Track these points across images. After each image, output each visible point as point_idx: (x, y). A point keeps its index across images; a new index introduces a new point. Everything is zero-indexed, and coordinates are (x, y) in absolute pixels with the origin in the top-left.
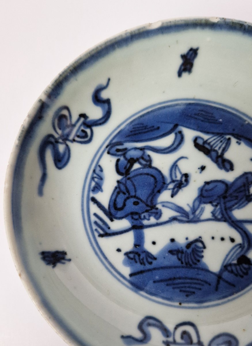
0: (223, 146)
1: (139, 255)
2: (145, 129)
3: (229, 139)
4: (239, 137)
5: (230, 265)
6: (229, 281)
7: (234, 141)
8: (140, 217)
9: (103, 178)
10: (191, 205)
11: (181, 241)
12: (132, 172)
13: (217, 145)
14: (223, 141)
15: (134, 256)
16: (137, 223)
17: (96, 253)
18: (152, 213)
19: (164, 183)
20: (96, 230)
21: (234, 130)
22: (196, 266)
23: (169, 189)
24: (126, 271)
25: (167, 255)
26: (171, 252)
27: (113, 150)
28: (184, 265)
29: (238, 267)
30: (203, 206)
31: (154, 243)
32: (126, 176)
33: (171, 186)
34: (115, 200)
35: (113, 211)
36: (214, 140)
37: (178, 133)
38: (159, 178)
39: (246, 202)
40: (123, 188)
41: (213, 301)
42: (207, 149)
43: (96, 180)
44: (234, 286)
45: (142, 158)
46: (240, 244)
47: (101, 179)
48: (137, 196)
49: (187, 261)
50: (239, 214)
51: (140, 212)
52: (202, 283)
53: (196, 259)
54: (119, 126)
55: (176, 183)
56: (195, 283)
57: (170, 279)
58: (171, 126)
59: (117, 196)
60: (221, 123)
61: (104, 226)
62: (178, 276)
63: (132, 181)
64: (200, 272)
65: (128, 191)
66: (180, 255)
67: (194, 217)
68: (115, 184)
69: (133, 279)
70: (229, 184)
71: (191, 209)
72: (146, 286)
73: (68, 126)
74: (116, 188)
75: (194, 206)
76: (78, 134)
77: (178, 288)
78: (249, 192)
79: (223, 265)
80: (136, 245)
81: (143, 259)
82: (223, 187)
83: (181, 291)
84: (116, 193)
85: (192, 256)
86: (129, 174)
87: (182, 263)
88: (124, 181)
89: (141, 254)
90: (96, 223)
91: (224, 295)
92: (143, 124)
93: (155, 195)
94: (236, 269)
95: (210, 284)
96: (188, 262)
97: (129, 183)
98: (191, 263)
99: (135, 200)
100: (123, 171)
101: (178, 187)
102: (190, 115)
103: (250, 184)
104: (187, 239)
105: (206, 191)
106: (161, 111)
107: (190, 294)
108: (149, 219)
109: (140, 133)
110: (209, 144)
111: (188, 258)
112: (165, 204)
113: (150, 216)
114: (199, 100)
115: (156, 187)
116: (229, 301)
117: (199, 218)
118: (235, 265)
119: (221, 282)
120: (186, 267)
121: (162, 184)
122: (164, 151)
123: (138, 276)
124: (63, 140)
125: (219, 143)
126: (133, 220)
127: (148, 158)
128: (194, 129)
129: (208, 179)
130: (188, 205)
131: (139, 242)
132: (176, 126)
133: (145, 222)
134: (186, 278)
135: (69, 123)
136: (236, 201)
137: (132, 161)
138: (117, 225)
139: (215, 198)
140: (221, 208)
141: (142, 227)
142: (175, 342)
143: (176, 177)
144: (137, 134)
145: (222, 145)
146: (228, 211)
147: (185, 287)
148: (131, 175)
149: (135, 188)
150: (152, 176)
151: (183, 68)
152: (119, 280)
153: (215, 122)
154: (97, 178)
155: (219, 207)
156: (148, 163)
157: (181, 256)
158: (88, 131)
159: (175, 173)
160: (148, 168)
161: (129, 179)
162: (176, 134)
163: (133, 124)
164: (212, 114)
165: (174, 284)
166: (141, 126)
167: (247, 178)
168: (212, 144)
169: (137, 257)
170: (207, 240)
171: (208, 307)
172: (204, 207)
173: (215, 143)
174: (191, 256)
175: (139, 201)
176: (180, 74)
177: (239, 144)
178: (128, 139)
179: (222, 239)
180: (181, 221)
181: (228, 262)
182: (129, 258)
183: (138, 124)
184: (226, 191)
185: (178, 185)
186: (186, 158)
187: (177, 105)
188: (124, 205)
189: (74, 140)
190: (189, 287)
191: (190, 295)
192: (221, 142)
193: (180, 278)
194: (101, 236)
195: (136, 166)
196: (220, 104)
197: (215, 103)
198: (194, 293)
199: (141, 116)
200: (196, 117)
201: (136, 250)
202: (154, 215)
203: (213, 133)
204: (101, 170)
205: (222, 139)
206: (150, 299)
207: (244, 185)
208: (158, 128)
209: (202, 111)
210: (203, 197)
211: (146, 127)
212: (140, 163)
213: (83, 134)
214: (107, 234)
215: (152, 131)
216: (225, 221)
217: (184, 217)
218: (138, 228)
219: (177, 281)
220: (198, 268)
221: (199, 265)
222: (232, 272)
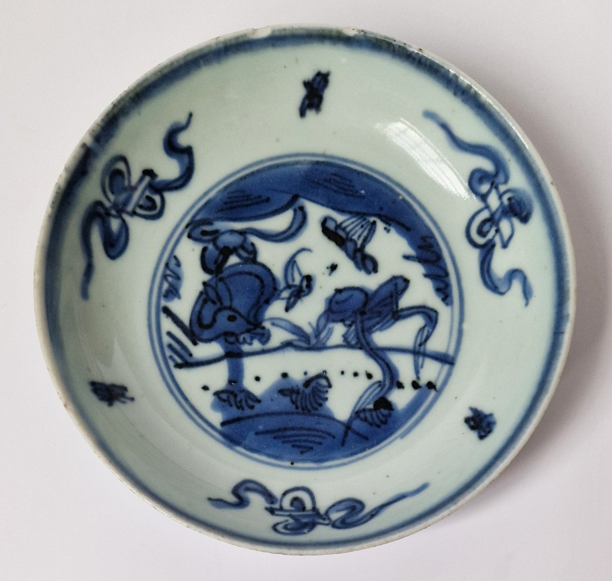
0: (365, 234)
1: (235, 396)
2: (247, 200)
3: (374, 223)
4: (388, 221)
5: (364, 410)
6: (361, 432)
7: (380, 225)
8: (237, 340)
9: (181, 277)
10: (314, 324)
11: (297, 377)
12: (226, 269)
13: (357, 231)
14: (365, 226)
15: (228, 397)
16: (232, 348)
17: (172, 392)
18: (255, 334)
19: (275, 289)
20: (171, 357)
21: (381, 209)
22: (317, 412)
23: (283, 299)
24: (216, 418)
25: (276, 396)
26: (282, 392)
27: (197, 232)
28: (300, 410)
29: (374, 414)
30: (331, 325)
31: (258, 379)
32: (217, 276)
33: (285, 294)
34: (200, 312)
35: (196, 329)
36: (353, 223)
37: (298, 209)
38: (267, 281)
39: (393, 321)
40: (212, 294)
41: (338, 459)
42: (341, 237)
43: (170, 279)
44: (366, 438)
45: (242, 247)
46: (380, 382)
47: (178, 278)
48: (233, 307)
49: (304, 405)
50: (381, 338)
51: (238, 332)
52: (324, 435)
53: (316, 403)
54: (206, 194)
55: (293, 289)
56: (314, 436)
57: (279, 430)
58: (288, 198)
59: (202, 307)
60: (363, 197)
61: (182, 352)
62: (290, 425)
63: (226, 284)
64: (322, 420)
65: (220, 299)
66: (294, 396)
67: (317, 342)
68: (200, 288)
69: (226, 429)
70: (370, 293)
71: (314, 330)
72: (244, 438)
73: (124, 189)
74: (201, 293)
75: (318, 325)
76: (141, 203)
77: (290, 442)
78: (397, 306)
79: (353, 411)
80: (230, 382)
81: (240, 402)
82: (361, 297)
83: (293, 446)
84: (201, 302)
85: (312, 399)
86: (222, 272)
87: (297, 408)
88: (213, 283)
89: (238, 393)
90: (170, 346)
91: (353, 451)
92: (243, 191)
93: (260, 307)
94: (372, 416)
95: (334, 437)
96: (306, 406)
97: (221, 286)
98: (309, 407)
99: (231, 313)
100: (212, 267)
101: (295, 296)
102: (316, 180)
103: (398, 294)
104: (306, 373)
105: (337, 303)
106: (274, 171)
107: (305, 450)
108: (251, 344)
109: (239, 206)
110: (344, 229)
111: (306, 401)
112: (275, 322)
113: (252, 339)
114: (332, 157)
115: (262, 293)
116: (358, 459)
117: (324, 344)
118: (370, 410)
119: (350, 433)
120: (303, 414)
121: (272, 289)
122: (275, 239)
123: (233, 426)
124: (117, 212)
125: (359, 229)
126: (226, 344)
127: (250, 248)
128: (323, 205)
129: (341, 285)
130: (310, 324)
131: (235, 377)
132: (295, 198)
133: (246, 348)
134: (302, 428)
135: (126, 183)
136: (378, 319)
137: (227, 252)
138: (202, 351)
139: (349, 313)
140: (356, 329)
141: (241, 355)
142: (281, 509)
143: (293, 280)
144: (235, 207)
145: (363, 232)
146: (366, 334)
147: (300, 441)
148: (225, 274)
149: (230, 295)
150: (257, 277)
151: (307, 102)
152: (206, 431)
153: (355, 194)
154: (172, 277)
155: (353, 327)
156: (251, 256)
157: (296, 398)
158: (157, 198)
159: (292, 275)
160: (250, 264)
161: (221, 280)
162: (295, 211)
163: (229, 190)
164: (350, 181)
165: (284, 437)
166: (242, 194)
167: (396, 285)
168: (348, 229)
169: (232, 399)
170: (333, 376)
171: (330, 467)
172: (333, 328)
173: (353, 229)
174: (310, 398)
175: (237, 316)
176: (302, 113)
177: (388, 231)
178: (220, 215)
179: (356, 374)
180: (298, 348)
181: (361, 406)
182: (220, 399)
183: (237, 191)
184: (365, 304)
185: (295, 293)
186: (309, 250)
187: (297, 163)
188: (214, 320)
189: (134, 213)
190: (305, 441)
191: (306, 452)
192: (362, 226)
193: (293, 429)
194: (178, 366)
195: (233, 260)
196: (363, 166)
197: (355, 163)
198: (312, 448)
199: (241, 179)
200: (326, 184)
201: (231, 388)
202: (258, 337)
203: (350, 212)
204: (178, 264)
205: (364, 223)
206: (250, 457)
207: (391, 296)
208: (268, 200)
209: (335, 175)
210: (333, 312)
211: (248, 197)
212: (239, 256)
213: (149, 204)
214: (188, 363)
215: (257, 203)
216: (361, 348)
217: (303, 341)
218: (234, 356)
219: (289, 433)
220: (319, 415)
221: (321, 411)
222: (365, 420)
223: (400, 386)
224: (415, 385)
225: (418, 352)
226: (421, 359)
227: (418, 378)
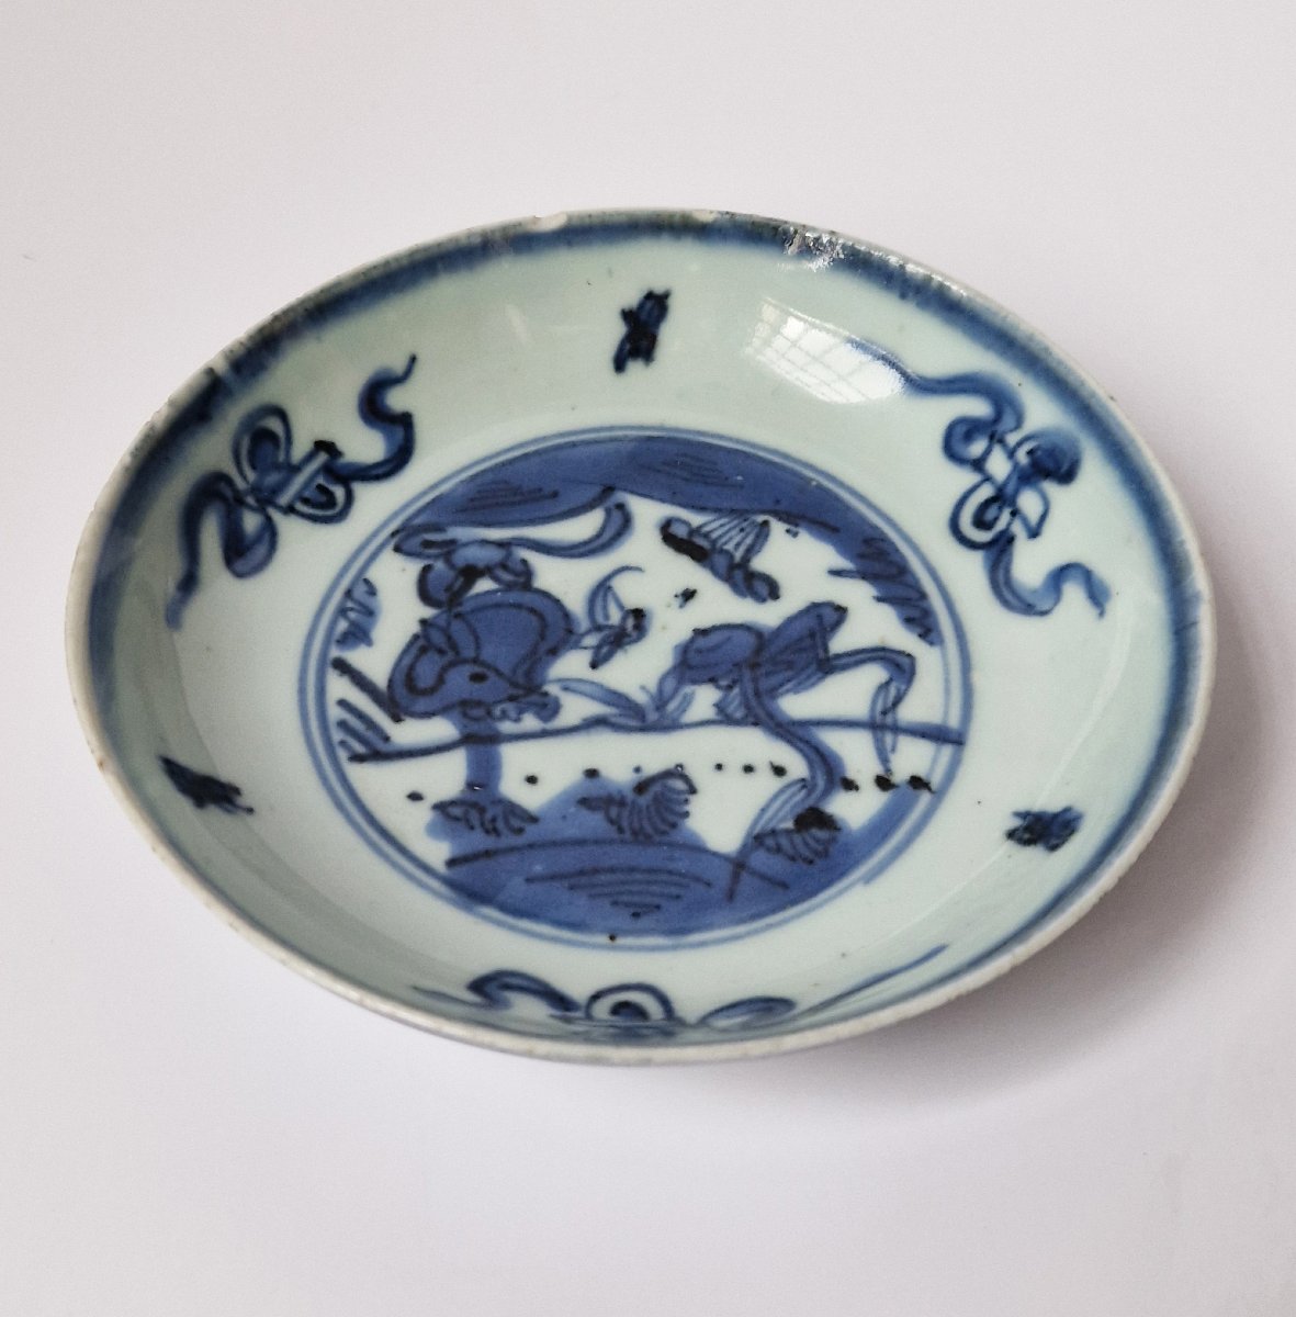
0: (748, 542)
1: (482, 810)
2: (514, 495)
3: (766, 524)
4: (792, 519)
5: (773, 832)
6: (770, 874)
7: (778, 527)
8: (489, 713)
9: (375, 612)
10: (654, 689)
11: (619, 774)
12: (470, 598)
13: (732, 538)
14: (748, 530)
15: (466, 813)
16: (475, 728)
17: (340, 805)
18: (527, 704)
19: (570, 632)
20: (343, 743)
21: (778, 501)
22: (667, 839)
23: (585, 648)
24: (436, 851)
25: (572, 810)
26: (585, 802)
27: (413, 544)
28: (628, 835)
29: (797, 839)
30: (688, 689)
31: (532, 780)
32: (450, 610)
33: (591, 640)
34: (412, 667)
35: (401, 695)
36: (723, 525)
37: (613, 508)
38: (553, 617)
39: (820, 675)
40: (438, 638)
41: (720, 928)
42: (701, 548)
43: (353, 615)
44: (784, 886)
45: (504, 566)
46: (803, 780)
47: (369, 613)
48: (481, 658)
49: (636, 827)
50: (797, 705)
51: (490, 700)
52: (685, 881)
53: (664, 820)
54: (434, 486)
55: (606, 632)
56: (663, 883)
57: (582, 873)
58: (593, 491)
59: (417, 658)
60: (739, 486)
61: (369, 734)
63: (468, 623)
64: (678, 853)
65: (454, 646)
66: (614, 812)
67: (661, 717)
68: (414, 628)
69: (457, 873)
70: (765, 632)
71: (652, 696)
72: (500, 890)
74: (416, 637)
75: (660, 690)
76: (307, 494)
77: (606, 895)
78: (826, 650)
79: (749, 834)
80: (470, 785)
81: (494, 820)
82: (749, 640)
83: (615, 903)
84: (414, 651)
85: (654, 815)
86: (460, 604)
87: (621, 831)
88: (441, 623)
89: (488, 807)
90: (342, 724)
91: (753, 911)
92: (507, 482)
93: (539, 660)
94: (792, 842)
95: (708, 884)
96: (641, 828)
97: (458, 626)
98: (649, 830)
99: (476, 669)
100: (442, 596)
101: (611, 643)
102: (649, 463)
103: (828, 631)
104: (637, 769)
105: (699, 651)
106: (564, 453)
107: (644, 909)
108: (517, 720)
109: (498, 504)
110: (706, 536)
111: (640, 818)
112: (568, 685)
113: (521, 712)
114: (678, 430)
115: (543, 639)
116: (770, 927)
117: (676, 718)
118: (788, 832)
119: (745, 876)
120: (634, 842)
121: (564, 632)
122: (570, 551)
123: (475, 865)
125: (736, 534)
126: (466, 721)
127: (520, 567)
128: (661, 500)
129: (706, 622)
130: (643, 688)
131: (483, 777)
132: (608, 491)
134: (632, 870)
135: (282, 457)
136: (789, 673)
137: (470, 573)
138: (413, 732)
139: (725, 668)
140: (744, 694)
141: (496, 739)
142: (589, 1018)
143: (607, 617)
144: (490, 506)
145: (743, 540)
146: (766, 700)
147: (629, 893)
148: (466, 607)
149: (477, 640)
150: (533, 611)
151: (627, 347)
152: (410, 876)
153: (724, 482)
154: (357, 611)
155: (736, 690)
156: (522, 580)
157: (619, 814)
158: (338, 491)
159: (605, 608)
160: (519, 591)
161: (459, 616)
162: (608, 511)
163: (478, 481)
164: (714, 463)
165: (593, 886)
166: (503, 486)
167: (820, 617)
168: (715, 535)
169: (474, 816)
170: (699, 772)
171: (702, 944)
172: (693, 693)
173: (723, 534)
174: (648, 813)
175: (488, 673)
176: (619, 366)
177: (794, 534)
178: (461, 517)
179: (748, 769)
180: (620, 727)
181: (765, 825)
182: (448, 817)
183: (494, 482)
184: (758, 651)
185: (612, 639)
186: (638, 569)
187: (612, 439)
188: (441, 681)
189: (290, 509)
190: (641, 893)
191: (645, 913)
192: (742, 530)
193: (612, 870)
194: (357, 758)
195: (484, 585)
198: (657, 907)
200: (668, 469)
201: (474, 798)
202: (534, 708)
203: (716, 510)
204: (372, 593)
205: (745, 524)
206: (512, 927)
207: (813, 636)
208: (554, 495)
209: (684, 455)
210: (690, 667)
211: (516, 491)
212: (496, 579)
213: (322, 497)
214: (379, 752)
215: (535, 500)
216: (755, 724)
217: (629, 716)
218: (480, 742)
219: (603, 878)
220: (671, 845)
221: (676, 836)
222: (778, 849)
223: (850, 785)
224: (883, 783)
225: (882, 724)
226: (889, 738)
227: (888, 770)
